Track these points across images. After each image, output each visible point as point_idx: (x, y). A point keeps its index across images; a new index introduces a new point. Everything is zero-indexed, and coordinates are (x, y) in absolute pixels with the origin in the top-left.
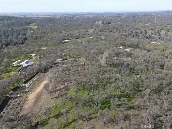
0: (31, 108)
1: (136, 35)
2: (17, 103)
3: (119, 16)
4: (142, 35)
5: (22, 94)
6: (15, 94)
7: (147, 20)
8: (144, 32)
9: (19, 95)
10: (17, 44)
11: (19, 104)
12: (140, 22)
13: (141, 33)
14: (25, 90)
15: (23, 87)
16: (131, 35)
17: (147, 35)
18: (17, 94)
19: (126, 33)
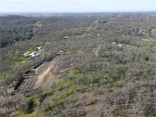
0: (41, 84)
1: (129, 33)
2: (30, 81)
3: (115, 15)
4: (134, 33)
5: (33, 76)
6: (28, 76)
7: (140, 19)
8: (136, 30)
9: (31, 77)
10: (25, 39)
11: (32, 82)
12: (134, 21)
13: (134, 31)
14: (35, 73)
15: (33, 71)
16: (124, 33)
17: (139, 33)
18: (30, 76)
19: (120, 31)
